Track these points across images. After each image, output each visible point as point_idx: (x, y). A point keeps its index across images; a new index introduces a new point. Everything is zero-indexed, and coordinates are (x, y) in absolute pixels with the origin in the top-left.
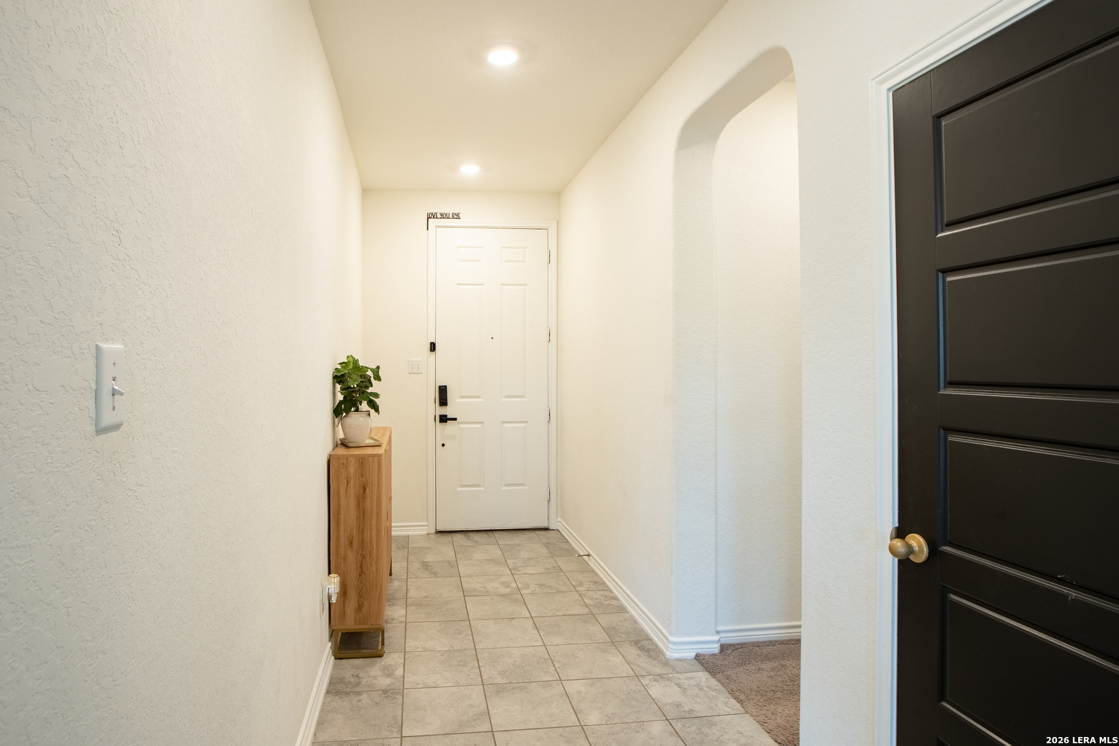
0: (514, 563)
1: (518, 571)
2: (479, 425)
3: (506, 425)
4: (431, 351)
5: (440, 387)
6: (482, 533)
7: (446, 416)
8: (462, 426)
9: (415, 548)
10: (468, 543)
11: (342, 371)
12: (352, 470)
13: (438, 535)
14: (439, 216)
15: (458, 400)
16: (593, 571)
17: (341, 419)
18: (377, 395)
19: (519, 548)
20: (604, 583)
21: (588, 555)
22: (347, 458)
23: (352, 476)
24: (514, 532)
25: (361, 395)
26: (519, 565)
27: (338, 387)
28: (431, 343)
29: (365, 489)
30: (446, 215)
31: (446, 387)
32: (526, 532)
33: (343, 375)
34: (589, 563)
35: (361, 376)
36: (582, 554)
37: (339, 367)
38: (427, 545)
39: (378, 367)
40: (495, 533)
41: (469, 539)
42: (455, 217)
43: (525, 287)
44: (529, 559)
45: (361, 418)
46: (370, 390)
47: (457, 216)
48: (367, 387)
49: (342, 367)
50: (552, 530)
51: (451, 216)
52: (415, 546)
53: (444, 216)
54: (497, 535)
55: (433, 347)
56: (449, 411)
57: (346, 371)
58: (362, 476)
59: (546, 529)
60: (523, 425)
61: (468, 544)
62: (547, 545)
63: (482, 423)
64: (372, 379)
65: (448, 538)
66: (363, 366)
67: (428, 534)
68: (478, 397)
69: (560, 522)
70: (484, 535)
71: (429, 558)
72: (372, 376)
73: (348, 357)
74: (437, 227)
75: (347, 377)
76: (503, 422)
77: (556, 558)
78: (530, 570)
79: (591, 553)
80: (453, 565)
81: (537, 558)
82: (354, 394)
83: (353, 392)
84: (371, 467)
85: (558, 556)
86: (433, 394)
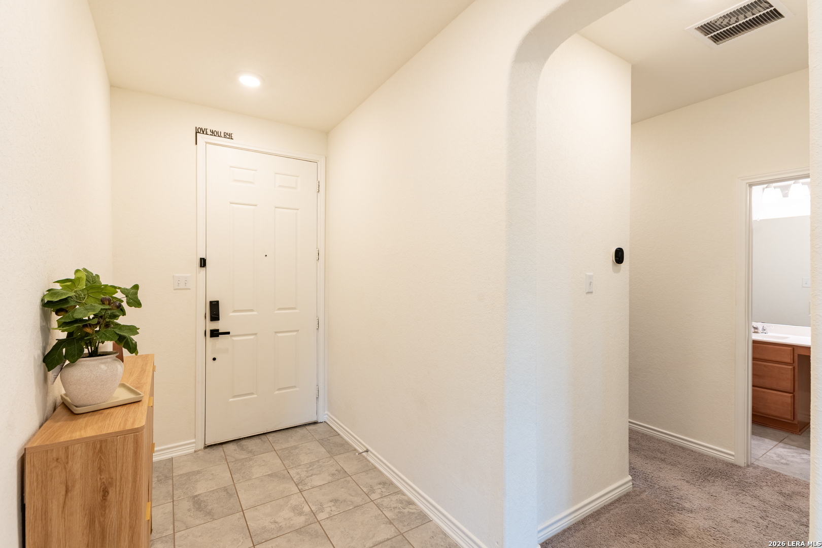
0: (298, 474)
1: (305, 484)
2: (252, 337)
3: (279, 335)
4: (201, 266)
5: (211, 302)
6: (255, 438)
7: (218, 330)
8: (235, 339)
9: (181, 476)
10: (243, 455)
11: (62, 294)
12: (77, 466)
13: (207, 450)
14: (209, 133)
15: (231, 314)
16: (376, 468)
17: (62, 369)
18: (134, 330)
19: (297, 451)
20: (392, 484)
21: (367, 451)
22: (67, 448)
23: (78, 476)
24: (287, 431)
25: (103, 330)
26: (303, 474)
27: (55, 318)
28: (201, 259)
29: (105, 493)
30: (217, 133)
31: (217, 302)
32: (297, 429)
33: (66, 301)
34: (369, 458)
35: (103, 302)
36: (361, 451)
37: (58, 287)
38: (195, 468)
39: (136, 287)
40: (268, 436)
41: (242, 449)
42: (227, 136)
43: (296, 211)
44: (311, 464)
45: (103, 366)
46: (121, 320)
47: (229, 136)
48: (116, 317)
49: (64, 288)
50: (320, 422)
51: (222, 135)
52: (181, 472)
53: (213, 133)
54: (271, 437)
55: (203, 263)
56: (220, 326)
57: (72, 294)
58: (100, 470)
59: (315, 423)
60: (295, 333)
61: (243, 457)
62: (322, 442)
63: (256, 334)
64: (124, 304)
65: (218, 452)
66: (106, 286)
67: (195, 452)
68: (252, 310)
69: (327, 414)
70: (257, 441)
71: (202, 488)
72: (125, 300)
73: (77, 271)
74: (207, 143)
75: (72, 304)
76: (276, 332)
77: (336, 457)
78: (317, 481)
79: (370, 448)
80: (230, 492)
81: (318, 461)
82: (88, 330)
83: (85, 326)
84: (120, 453)
85: (337, 455)
86: (203, 309)
